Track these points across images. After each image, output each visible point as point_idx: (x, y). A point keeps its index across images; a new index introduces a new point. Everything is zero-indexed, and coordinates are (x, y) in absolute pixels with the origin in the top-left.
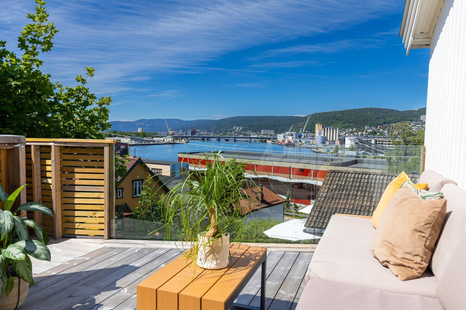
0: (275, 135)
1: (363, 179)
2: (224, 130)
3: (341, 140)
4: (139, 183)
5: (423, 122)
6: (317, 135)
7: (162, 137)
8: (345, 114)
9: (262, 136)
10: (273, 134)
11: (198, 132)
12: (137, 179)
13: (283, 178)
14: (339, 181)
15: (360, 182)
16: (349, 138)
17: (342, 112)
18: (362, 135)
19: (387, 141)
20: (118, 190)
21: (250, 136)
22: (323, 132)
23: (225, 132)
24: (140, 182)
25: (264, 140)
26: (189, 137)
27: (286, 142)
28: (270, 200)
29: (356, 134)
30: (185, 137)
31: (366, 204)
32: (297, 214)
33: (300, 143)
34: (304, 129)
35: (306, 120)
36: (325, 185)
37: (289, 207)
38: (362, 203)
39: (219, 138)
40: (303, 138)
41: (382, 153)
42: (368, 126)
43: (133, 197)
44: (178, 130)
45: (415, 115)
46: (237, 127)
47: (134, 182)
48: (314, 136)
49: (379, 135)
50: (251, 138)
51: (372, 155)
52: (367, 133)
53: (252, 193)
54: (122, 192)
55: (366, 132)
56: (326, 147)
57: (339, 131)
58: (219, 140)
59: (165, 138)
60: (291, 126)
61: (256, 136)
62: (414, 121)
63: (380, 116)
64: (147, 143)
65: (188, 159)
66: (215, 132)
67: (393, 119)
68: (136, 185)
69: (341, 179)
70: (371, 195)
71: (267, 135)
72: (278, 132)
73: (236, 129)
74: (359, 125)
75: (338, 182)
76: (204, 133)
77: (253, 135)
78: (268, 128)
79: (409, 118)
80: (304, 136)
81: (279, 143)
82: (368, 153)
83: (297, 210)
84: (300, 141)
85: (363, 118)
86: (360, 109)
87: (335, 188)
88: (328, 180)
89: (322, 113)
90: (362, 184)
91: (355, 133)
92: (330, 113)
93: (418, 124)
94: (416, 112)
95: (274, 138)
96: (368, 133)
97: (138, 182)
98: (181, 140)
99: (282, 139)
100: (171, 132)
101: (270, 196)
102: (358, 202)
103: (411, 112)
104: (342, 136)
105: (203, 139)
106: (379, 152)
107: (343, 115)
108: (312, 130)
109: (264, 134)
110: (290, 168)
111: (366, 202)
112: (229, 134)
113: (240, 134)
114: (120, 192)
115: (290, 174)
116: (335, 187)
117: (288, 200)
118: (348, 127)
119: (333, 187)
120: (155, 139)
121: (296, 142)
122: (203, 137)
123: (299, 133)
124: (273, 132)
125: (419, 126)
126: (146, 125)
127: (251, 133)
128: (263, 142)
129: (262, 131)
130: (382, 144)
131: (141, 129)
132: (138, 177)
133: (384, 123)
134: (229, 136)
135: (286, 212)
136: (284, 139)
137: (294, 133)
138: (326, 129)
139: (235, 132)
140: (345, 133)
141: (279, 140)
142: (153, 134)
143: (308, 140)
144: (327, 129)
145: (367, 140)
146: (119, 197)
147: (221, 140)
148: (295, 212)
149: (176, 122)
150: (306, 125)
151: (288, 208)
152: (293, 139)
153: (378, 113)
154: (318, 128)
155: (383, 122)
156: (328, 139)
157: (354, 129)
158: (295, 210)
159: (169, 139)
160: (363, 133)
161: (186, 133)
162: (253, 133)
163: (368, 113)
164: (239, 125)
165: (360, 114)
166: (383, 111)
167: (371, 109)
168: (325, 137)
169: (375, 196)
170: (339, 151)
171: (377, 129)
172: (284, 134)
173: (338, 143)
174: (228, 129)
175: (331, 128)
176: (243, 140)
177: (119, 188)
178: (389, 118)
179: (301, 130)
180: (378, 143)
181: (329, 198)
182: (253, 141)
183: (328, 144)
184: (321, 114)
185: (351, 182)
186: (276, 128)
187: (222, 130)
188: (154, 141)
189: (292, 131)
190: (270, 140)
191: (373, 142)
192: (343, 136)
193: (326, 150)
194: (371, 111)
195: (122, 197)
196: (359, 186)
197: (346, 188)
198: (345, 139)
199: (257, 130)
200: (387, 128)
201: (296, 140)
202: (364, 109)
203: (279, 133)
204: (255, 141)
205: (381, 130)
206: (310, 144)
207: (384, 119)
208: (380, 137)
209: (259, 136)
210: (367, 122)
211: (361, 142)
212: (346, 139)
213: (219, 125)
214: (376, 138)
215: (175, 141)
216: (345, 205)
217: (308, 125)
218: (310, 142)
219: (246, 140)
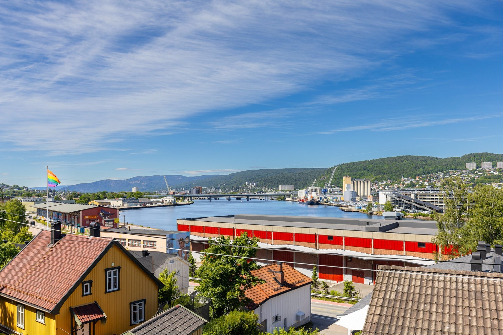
0: (295, 191)
1: (436, 283)
2: (234, 186)
3: (374, 194)
4: (115, 273)
5: (469, 171)
6: (345, 189)
7: (160, 197)
8: (377, 164)
9: (280, 192)
10: (293, 189)
11: (204, 190)
12: (112, 267)
13: (307, 248)
14: (398, 285)
15: (433, 288)
16: (383, 192)
17: (373, 162)
18: (399, 188)
19: (429, 195)
20: (85, 285)
21: (265, 193)
22: (352, 185)
23: (236, 189)
24: (116, 271)
25: (282, 197)
26: (193, 196)
27: (309, 199)
28: (293, 281)
29: (392, 187)
30: (188, 197)
31: (449, 328)
32: (327, 296)
33: (325, 200)
34: (330, 182)
35: (331, 172)
36: (378, 292)
37: (317, 286)
38: (442, 328)
39: (229, 196)
40: (328, 193)
41: (424, 210)
42: (405, 177)
43: (106, 292)
44: (180, 188)
45: (459, 162)
46: (250, 182)
47: (108, 272)
48: (341, 190)
49: (418, 188)
50: (266, 196)
51: (413, 212)
52: (404, 186)
53: (269, 273)
54: (91, 286)
55: (403, 184)
56: (357, 204)
57: (371, 184)
58: (229, 199)
59: (164, 199)
60: (314, 180)
61: (272, 193)
62: (458, 170)
63: (418, 165)
64: (142, 206)
65: (190, 226)
66: (224, 189)
67: (433, 168)
68: (110, 275)
69: (401, 281)
70: (455, 312)
71: (286, 191)
72: (298, 187)
73: (249, 185)
74: (394, 177)
75: (397, 287)
76: (211, 191)
77: (269, 191)
78: (287, 183)
79: (453, 166)
80: (330, 192)
81: (300, 200)
82: (408, 210)
83: (327, 289)
84: (325, 198)
85: (398, 168)
86: (394, 158)
87: (394, 298)
88: (382, 283)
89: (350, 163)
90: (436, 290)
91: (390, 186)
92: (359, 163)
93: (463, 173)
94: (460, 159)
95: (294, 195)
96: (406, 186)
97: (112, 271)
98: (184, 200)
99: (304, 196)
100: (171, 192)
101: (292, 276)
102: (436, 324)
103: (454, 159)
104: (374, 190)
105: (210, 198)
106: (420, 209)
107: (375, 164)
108: (338, 183)
109: (282, 191)
110: (316, 235)
111: (447, 324)
112: (241, 191)
113: (254, 190)
114: (87, 286)
115: (316, 242)
116: (393, 296)
117: (315, 277)
118: (381, 179)
119: (390, 296)
120: (152, 200)
121: (321, 198)
122: (210, 196)
123: (323, 188)
124: (292, 188)
125: (465, 175)
126: (143, 183)
127: (267, 189)
128: (281, 200)
129: (280, 186)
130: (423, 198)
131: (136, 188)
132: (113, 264)
133: (424, 173)
134: (241, 194)
135: (313, 293)
136: (306, 196)
137: (318, 188)
138: (355, 182)
139: (248, 188)
140: (378, 186)
141: (301, 197)
142: (150, 194)
143: (334, 196)
144: (357, 182)
145: (406, 195)
146: (85, 293)
147: (231, 198)
148: (325, 292)
149: (177, 179)
150: (331, 179)
151: (316, 288)
152: (317, 195)
153: (415, 162)
154: (346, 181)
155: (422, 172)
156: (359, 194)
157: (388, 181)
158: (324, 289)
159: (169, 199)
160: (400, 185)
161: (190, 192)
162: (269, 189)
163: (404, 162)
164: (252, 180)
165: (394, 163)
166: (421, 159)
167: (407, 158)
168: (355, 192)
169: (461, 313)
170: (373, 208)
171: (415, 180)
172: (306, 190)
173: (370, 199)
174: (240, 185)
175: (362, 181)
176: (258, 197)
177: (86, 280)
178: (429, 167)
179: (326, 185)
180: (419, 198)
181: (387, 316)
182: (270, 199)
183: (359, 201)
184: (349, 165)
185: (418, 288)
186: (297, 182)
187: (233, 187)
188: (151, 203)
189: (315, 185)
190: (290, 198)
191: (413, 196)
192: (377, 190)
193: (357, 208)
194: (407, 159)
195: (91, 294)
196: (432, 295)
197: (411, 299)
198: (378, 194)
199: (274, 186)
200: (427, 179)
201: (321, 197)
202: (398, 157)
203: (300, 189)
204: (272, 199)
205: (421, 181)
206: (338, 201)
207: (423, 169)
208: (420, 190)
209: (276, 193)
210: (404, 173)
211: (398, 197)
212: (381, 193)
213: (228, 181)
214: (416, 192)
215: (176, 201)
216: (415, 330)
217: (334, 178)
218: (337, 198)
219: (261, 197)
